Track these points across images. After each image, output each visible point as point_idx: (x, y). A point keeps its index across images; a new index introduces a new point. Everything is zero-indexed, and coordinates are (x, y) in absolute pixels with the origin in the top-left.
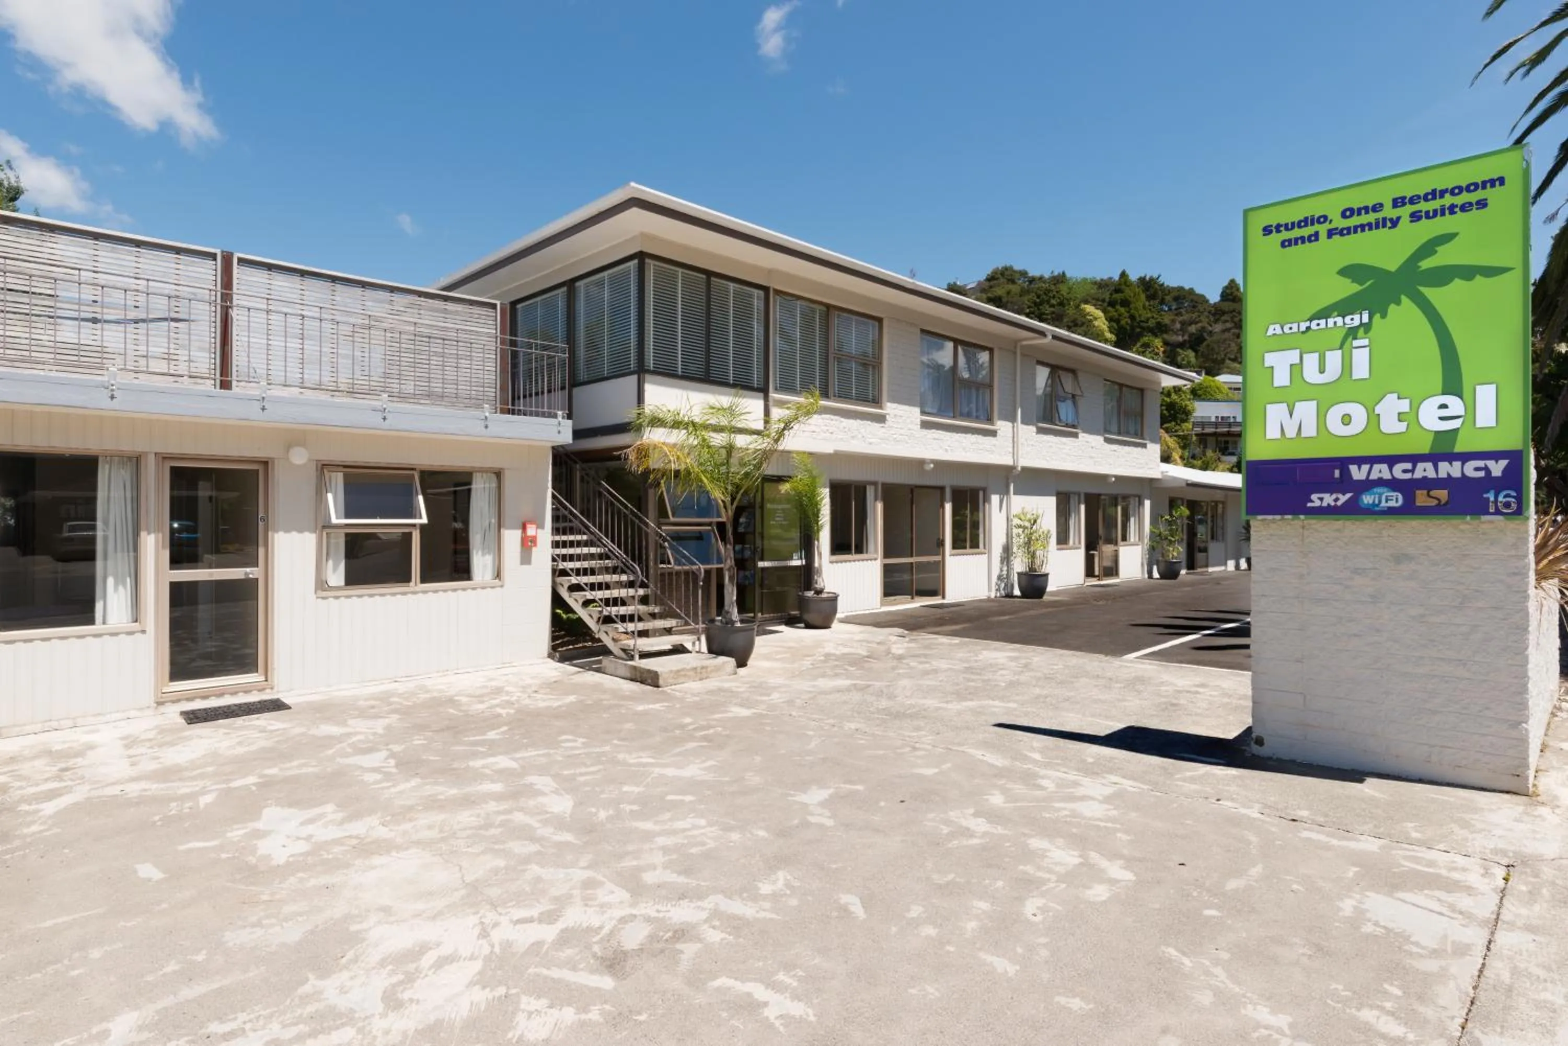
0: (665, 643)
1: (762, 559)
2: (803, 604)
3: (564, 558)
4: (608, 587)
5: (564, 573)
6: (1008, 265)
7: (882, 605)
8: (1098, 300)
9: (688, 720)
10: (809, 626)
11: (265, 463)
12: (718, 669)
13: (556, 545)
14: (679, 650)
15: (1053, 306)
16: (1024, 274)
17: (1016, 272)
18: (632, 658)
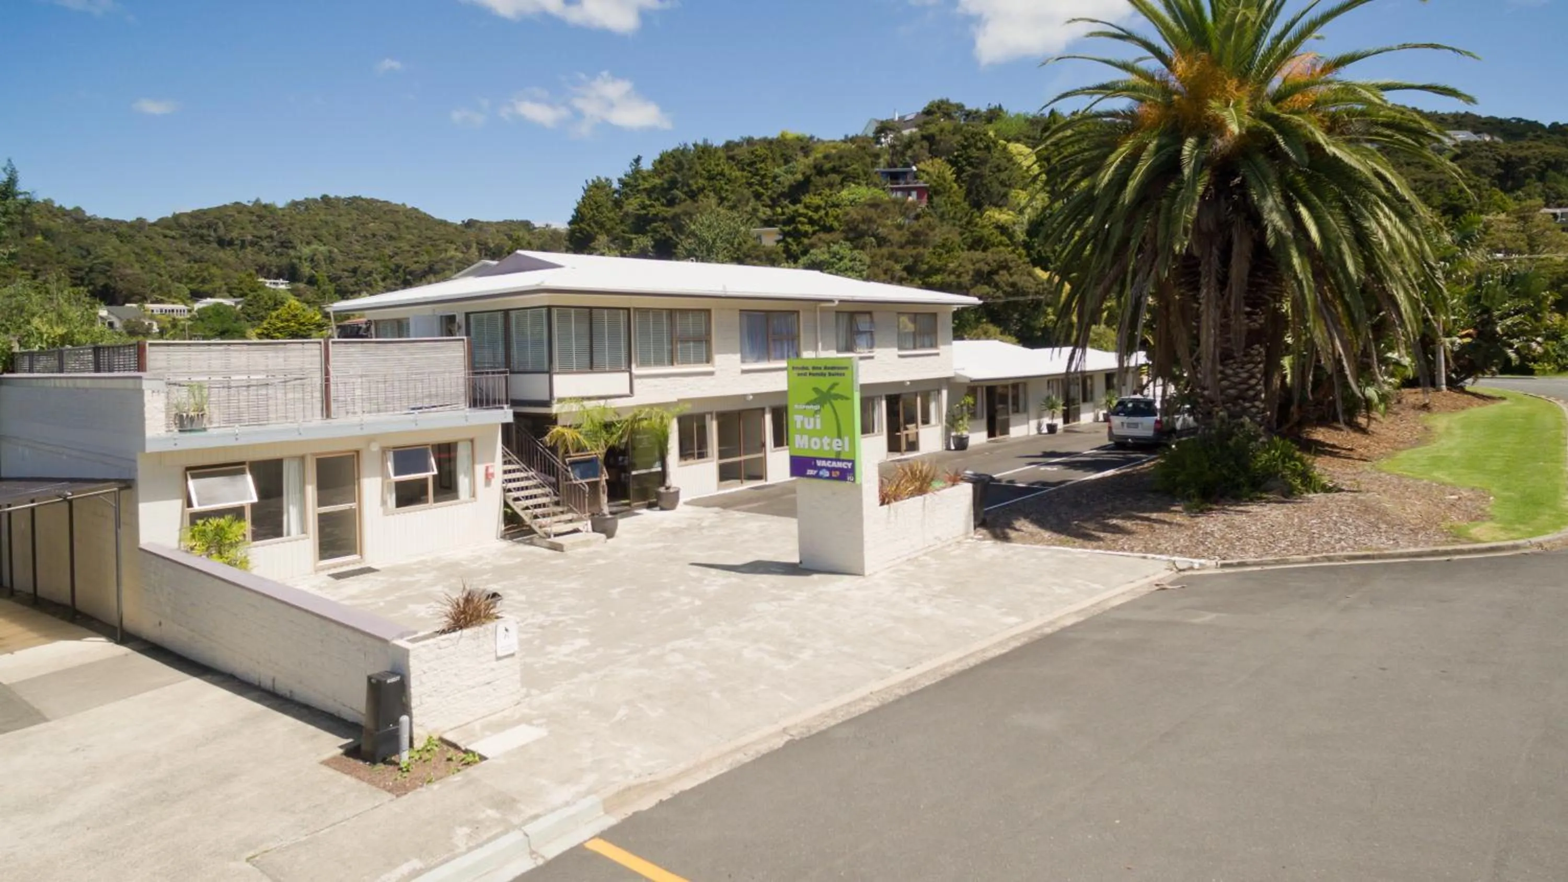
0: (570, 527)
1: (634, 469)
2: (659, 495)
3: (510, 481)
4: (535, 496)
5: (509, 490)
6: (944, 98)
7: (719, 488)
8: (1029, 138)
9: (575, 567)
10: (662, 509)
11: (358, 452)
12: (596, 540)
13: (505, 472)
14: (576, 531)
15: (979, 149)
16: (960, 107)
17: (951, 105)
18: (549, 537)
